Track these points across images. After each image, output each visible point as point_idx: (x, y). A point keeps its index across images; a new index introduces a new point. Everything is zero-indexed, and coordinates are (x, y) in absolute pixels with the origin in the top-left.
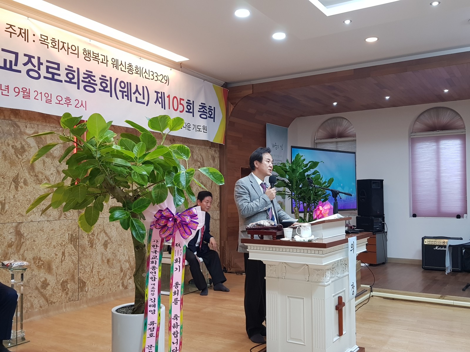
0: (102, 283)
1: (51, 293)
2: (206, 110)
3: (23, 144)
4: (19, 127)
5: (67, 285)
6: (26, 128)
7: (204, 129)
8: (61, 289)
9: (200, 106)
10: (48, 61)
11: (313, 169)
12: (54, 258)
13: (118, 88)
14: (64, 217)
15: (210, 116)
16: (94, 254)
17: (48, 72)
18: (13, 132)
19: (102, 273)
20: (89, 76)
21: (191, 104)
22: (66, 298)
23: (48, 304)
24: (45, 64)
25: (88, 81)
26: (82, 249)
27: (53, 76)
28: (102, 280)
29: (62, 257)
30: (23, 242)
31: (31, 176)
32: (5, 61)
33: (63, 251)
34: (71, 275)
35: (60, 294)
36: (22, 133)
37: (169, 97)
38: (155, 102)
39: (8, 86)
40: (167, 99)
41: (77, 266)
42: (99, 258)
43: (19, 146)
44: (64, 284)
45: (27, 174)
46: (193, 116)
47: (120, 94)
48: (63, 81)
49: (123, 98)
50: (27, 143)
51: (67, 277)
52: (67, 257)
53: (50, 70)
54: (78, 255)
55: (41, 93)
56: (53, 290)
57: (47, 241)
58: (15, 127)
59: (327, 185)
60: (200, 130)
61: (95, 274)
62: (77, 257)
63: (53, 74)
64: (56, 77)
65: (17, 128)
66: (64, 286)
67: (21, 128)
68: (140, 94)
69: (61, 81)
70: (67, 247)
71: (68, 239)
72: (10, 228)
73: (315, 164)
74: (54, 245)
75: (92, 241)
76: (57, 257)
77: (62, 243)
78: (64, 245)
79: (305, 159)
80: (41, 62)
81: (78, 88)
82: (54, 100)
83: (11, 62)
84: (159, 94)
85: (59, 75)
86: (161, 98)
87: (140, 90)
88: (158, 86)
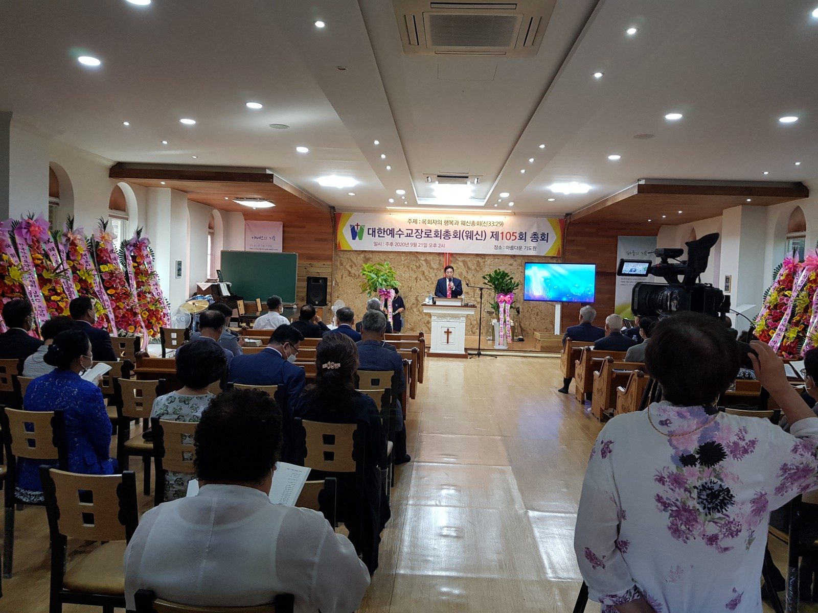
2: (539, 236)
6: (421, 257)
9: (532, 234)
10: (426, 230)
13: (464, 234)
15: (543, 239)
17: (425, 234)
20: (447, 232)
21: (523, 234)
24: (424, 231)
25: (446, 235)
32: (407, 234)
36: (419, 260)
37: (502, 233)
38: (491, 238)
39: (409, 243)
40: (500, 236)
43: (418, 265)
47: (465, 238)
49: (467, 239)
50: (422, 263)
53: (427, 233)
55: (422, 244)
58: (417, 258)
63: (428, 235)
68: (479, 235)
69: (432, 237)
80: (422, 231)
81: (441, 238)
82: (428, 246)
83: (410, 233)
84: (494, 233)
85: (431, 235)
86: (496, 235)
87: (480, 233)
88: (494, 229)
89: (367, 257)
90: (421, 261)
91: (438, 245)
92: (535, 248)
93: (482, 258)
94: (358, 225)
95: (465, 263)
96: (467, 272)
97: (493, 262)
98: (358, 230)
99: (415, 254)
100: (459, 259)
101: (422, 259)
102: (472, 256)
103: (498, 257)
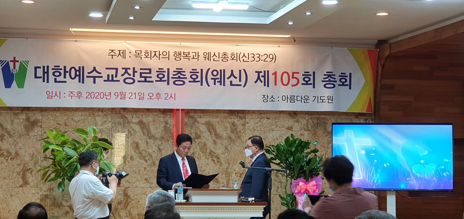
2: (335, 78)
3: (130, 130)
4: (126, 118)
6: (133, 118)
7: (329, 100)
9: (325, 75)
10: (141, 69)
13: (209, 75)
15: (343, 84)
17: (141, 77)
18: (123, 122)
20: (179, 72)
21: (310, 75)
24: (139, 71)
25: (178, 77)
27: (146, 79)
30: (130, 202)
31: (137, 153)
32: (108, 76)
36: (128, 122)
37: (275, 73)
38: (256, 82)
39: (110, 92)
40: (272, 78)
45: (133, 152)
46: (314, 87)
47: (211, 82)
48: (154, 81)
49: (215, 84)
50: (133, 129)
53: (143, 75)
55: (135, 93)
58: (124, 118)
60: (324, 101)
63: (146, 78)
64: (148, 79)
65: (125, 119)
67: (128, 119)
68: (236, 78)
69: (152, 82)
72: (119, 191)
80: (135, 70)
81: (168, 84)
82: (146, 96)
83: (112, 75)
84: (260, 74)
85: (151, 77)
86: (264, 76)
87: (236, 74)
88: (260, 66)
89: (32, 119)
90: (132, 125)
91: (163, 96)
92: (331, 99)
93: (241, 118)
94: (14, 61)
95: (210, 126)
96: (215, 143)
97: (260, 123)
98: (15, 69)
99: (122, 112)
100: (199, 120)
101: (135, 120)
102: (223, 115)
103: (268, 116)
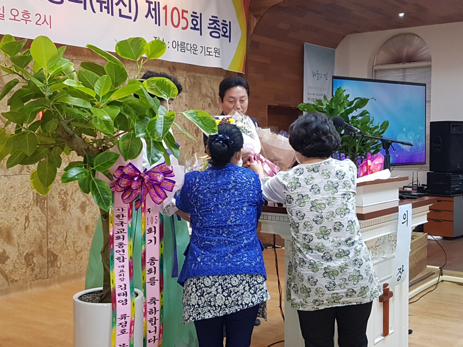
0: (79, 257)
1: (11, 268)
2: (219, 26)
5: (32, 259)
7: (216, 52)
8: (26, 264)
9: (210, 20)
11: (360, 108)
12: (15, 224)
14: (27, 171)
15: (225, 34)
16: (68, 219)
19: (79, 243)
21: (197, 17)
22: (31, 275)
23: (8, 282)
26: (51, 213)
28: (80, 253)
29: (26, 223)
33: (27, 215)
34: (38, 246)
35: (24, 270)
37: (165, 8)
38: (147, 16)
40: (162, 12)
41: (46, 234)
42: (75, 224)
44: (28, 258)
46: (201, 34)
49: (101, 10)
51: (33, 249)
52: (32, 224)
54: (46, 220)
56: (14, 265)
57: (5, 202)
59: (379, 132)
60: (211, 54)
61: (70, 245)
62: (46, 223)
66: (29, 260)
68: (125, 6)
70: (31, 209)
71: (32, 199)
73: (363, 102)
74: (14, 208)
75: (64, 203)
76: (19, 222)
77: (25, 205)
78: (28, 207)
79: (349, 95)
84: (151, 5)
92: (218, 52)
